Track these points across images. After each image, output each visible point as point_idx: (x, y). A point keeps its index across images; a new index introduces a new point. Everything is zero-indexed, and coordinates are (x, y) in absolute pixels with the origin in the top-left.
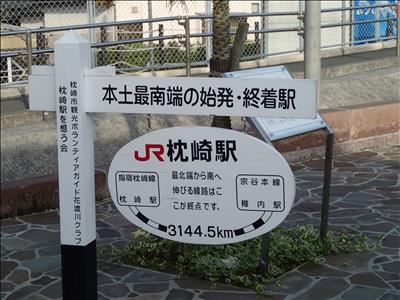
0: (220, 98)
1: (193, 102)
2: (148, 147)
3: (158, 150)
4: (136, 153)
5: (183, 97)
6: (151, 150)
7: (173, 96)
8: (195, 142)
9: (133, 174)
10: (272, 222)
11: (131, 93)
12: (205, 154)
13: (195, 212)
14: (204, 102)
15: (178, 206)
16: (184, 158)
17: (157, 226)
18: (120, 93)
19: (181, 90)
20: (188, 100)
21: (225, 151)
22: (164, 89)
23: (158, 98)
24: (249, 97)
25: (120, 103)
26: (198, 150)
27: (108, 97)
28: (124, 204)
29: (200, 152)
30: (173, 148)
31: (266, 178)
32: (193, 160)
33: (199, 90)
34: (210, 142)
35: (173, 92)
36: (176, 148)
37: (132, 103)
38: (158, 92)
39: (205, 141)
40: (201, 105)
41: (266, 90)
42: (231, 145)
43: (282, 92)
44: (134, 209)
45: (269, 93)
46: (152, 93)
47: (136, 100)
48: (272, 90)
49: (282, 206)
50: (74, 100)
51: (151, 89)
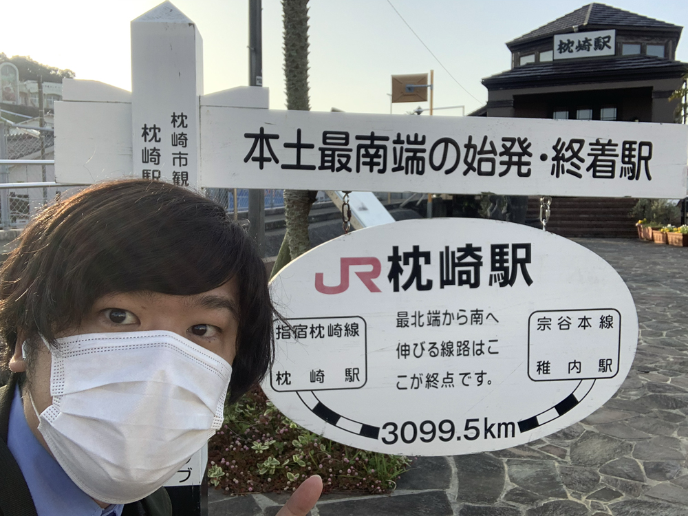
0: (506, 158)
1: (447, 166)
2: (346, 263)
3: (369, 268)
4: (319, 277)
5: (426, 155)
6: (353, 269)
7: (405, 155)
8: (447, 248)
9: (309, 323)
10: (594, 399)
11: (311, 146)
12: (468, 273)
13: (441, 392)
14: (470, 167)
15: (406, 382)
16: (424, 282)
17: (358, 429)
18: (287, 145)
19: (423, 142)
20: (437, 163)
21: (509, 265)
22: (386, 139)
23: (372, 157)
24: (563, 157)
25: (284, 167)
26: (455, 265)
27: (256, 154)
28: (285, 387)
29: (457, 269)
30: (401, 263)
31: (588, 314)
32: (442, 287)
33: (462, 142)
34: (479, 249)
35: (406, 146)
36: (406, 263)
37: (313, 168)
38: (372, 146)
39: (469, 246)
40: (465, 173)
41: (598, 143)
42: (521, 254)
43: (628, 146)
44: (307, 397)
45: (602, 148)
46: (359, 147)
47: (323, 161)
48: (610, 143)
49: (614, 367)
50: (180, 157)
51: (358, 138)
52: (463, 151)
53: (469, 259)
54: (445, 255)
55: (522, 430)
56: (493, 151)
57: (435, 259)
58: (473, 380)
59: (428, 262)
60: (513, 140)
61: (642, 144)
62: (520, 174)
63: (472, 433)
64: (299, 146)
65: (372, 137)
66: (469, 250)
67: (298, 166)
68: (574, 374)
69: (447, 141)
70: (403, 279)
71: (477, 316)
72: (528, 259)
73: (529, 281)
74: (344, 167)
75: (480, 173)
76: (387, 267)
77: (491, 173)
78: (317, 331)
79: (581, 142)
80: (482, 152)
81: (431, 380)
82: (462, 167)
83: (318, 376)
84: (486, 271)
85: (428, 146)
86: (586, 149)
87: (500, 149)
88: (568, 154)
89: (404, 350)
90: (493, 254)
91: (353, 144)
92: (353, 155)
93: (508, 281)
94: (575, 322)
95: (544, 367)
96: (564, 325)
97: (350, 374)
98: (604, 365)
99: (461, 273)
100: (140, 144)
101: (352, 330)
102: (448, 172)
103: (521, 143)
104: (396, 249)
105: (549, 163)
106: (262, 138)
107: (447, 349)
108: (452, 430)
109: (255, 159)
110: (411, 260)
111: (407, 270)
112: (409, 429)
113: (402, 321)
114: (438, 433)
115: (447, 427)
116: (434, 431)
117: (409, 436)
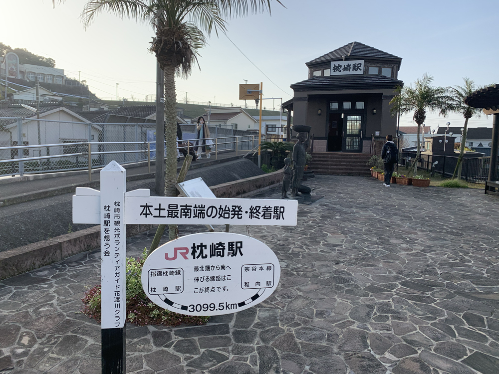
0: (233, 213)
1: (213, 215)
2: (176, 250)
3: (185, 251)
4: (166, 255)
5: (205, 212)
6: (179, 251)
7: (198, 212)
8: (213, 243)
9: (162, 271)
10: (265, 295)
11: (164, 209)
12: (220, 252)
13: (210, 294)
14: (221, 216)
15: (198, 291)
16: (204, 256)
17: (180, 307)
18: (155, 209)
19: (204, 207)
20: (209, 214)
21: (235, 249)
22: (191, 206)
23: (186, 213)
24: (253, 212)
25: (154, 217)
26: (215, 249)
27: (144, 212)
28: (154, 293)
29: (216, 251)
30: (196, 249)
31: (262, 266)
32: (211, 257)
33: (218, 207)
34: (224, 244)
35: (198, 209)
36: (198, 249)
37: (165, 217)
38: (186, 209)
39: (220, 243)
40: (219, 218)
41: (265, 207)
42: (239, 245)
43: (276, 208)
44: (162, 296)
45: (267, 209)
46: (182, 209)
47: (168, 214)
48: (269, 207)
49: (272, 284)
50: (117, 216)
51: (181, 206)
52: (218, 210)
53: (220, 247)
54: (212, 246)
55: (239, 306)
56: (229, 210)
57: (208, 247)
58: (222, 289)
59: (206, 248)
60: (236, 207)
61: (281, 207)
62: (238, 218)
63: (221, 308)
64: (160, 209)
65: (186, 206)
66: (221, 244)
67: (160, 216)
68: (258, 286)
69: (213, 207)
70: (197, 255)
71: (223, 267)
72: (241, 247)
73: (242, 254)
74: (176, 216)
75: (224, 218)
76: (191, 250)
77: (229, 218)
78: (165, 273)
79: (260, 207)
80: (225, 210)
81: (207, 290)
82: (218, 216)
83: (166, 289)
84: (226, 251)
85: (206, 209)
86: (261, 209)
87: (231, 210)
88: (255, 211)
89: (197, 280)
90: (229, 245)
91: (179, 208)
92: (179, 212)
93: (234, 254)
94: (258, 268)
95: (247, 284)
96: (254, 269)
97: (177, 288)
98: (268, 283)
99: (217, 252)
100: (103, 212)
101: (178, 273)
102: (213, 217)
103: (238, 208)
104: (194, 244)
105: (248, 214)
106: (147, 207)
107: (213, 279)
108: (214, 307)
109: (144, 214)
110: (200, 248)
111: (198, 251)
112: (199, 307)
113: (196, 269)
114: (209, 308)
115: (212, 306)
116: (208, 307)
117: (199, 309)
